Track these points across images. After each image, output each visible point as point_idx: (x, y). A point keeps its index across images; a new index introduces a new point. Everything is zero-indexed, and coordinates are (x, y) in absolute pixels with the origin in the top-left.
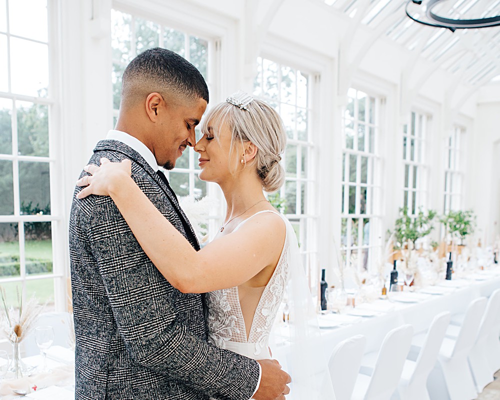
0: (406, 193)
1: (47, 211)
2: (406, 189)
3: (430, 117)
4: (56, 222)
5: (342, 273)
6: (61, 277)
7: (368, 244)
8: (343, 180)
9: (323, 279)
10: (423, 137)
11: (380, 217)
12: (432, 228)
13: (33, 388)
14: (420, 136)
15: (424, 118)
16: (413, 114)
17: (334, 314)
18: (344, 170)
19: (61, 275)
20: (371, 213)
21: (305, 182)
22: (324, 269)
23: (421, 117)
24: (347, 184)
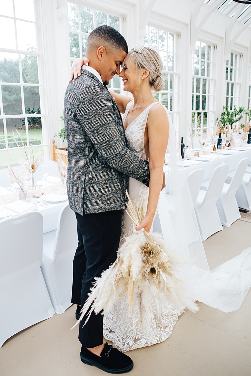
0: (227, 98)
1: (39, 112)
2: (227, 96)
3: (241, 56)
4: (43, 117)
5: (192, 139)
6: (47, 145)
7: (206, 127)
8: (193, 92)
9: (182, 142)
10: (238, 67)
11: (213, 112)
12: (241, 117)
13: (42, 194)
14: (236, 66)
15: (238, 56)
16: (232, 54)
17: (188, 160)
18: (193, 87)
19: (47, 144)
20: (208, 110)
21: (172, 94)
22: (183, 137)
23: (236, 56)
24: (195, 94)
